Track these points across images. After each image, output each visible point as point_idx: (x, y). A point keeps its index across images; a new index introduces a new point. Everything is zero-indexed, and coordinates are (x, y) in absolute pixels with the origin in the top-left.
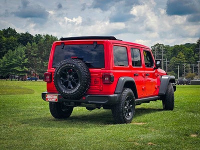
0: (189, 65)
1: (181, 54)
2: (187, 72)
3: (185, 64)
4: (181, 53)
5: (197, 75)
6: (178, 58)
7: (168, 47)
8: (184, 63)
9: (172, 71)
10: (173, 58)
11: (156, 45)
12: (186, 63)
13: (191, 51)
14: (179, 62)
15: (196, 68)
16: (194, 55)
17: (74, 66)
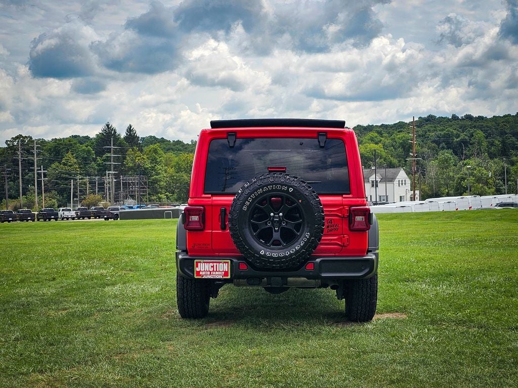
0: (87, 179)
1: (70, 157)
2: (83, 192)
3: (79, 177)
4: (69, 155)
5: (104, 198)
6: (65, 164)
7: (42, 142)
8: (77, 174)
9: (53, 192)
10: (53, 166)
11: (17, 137)
12: (81, 174)
13: (89, 152)
14: (66, 174)
15: (102, 184)
16: (95, 160)
17: (291, 190)
